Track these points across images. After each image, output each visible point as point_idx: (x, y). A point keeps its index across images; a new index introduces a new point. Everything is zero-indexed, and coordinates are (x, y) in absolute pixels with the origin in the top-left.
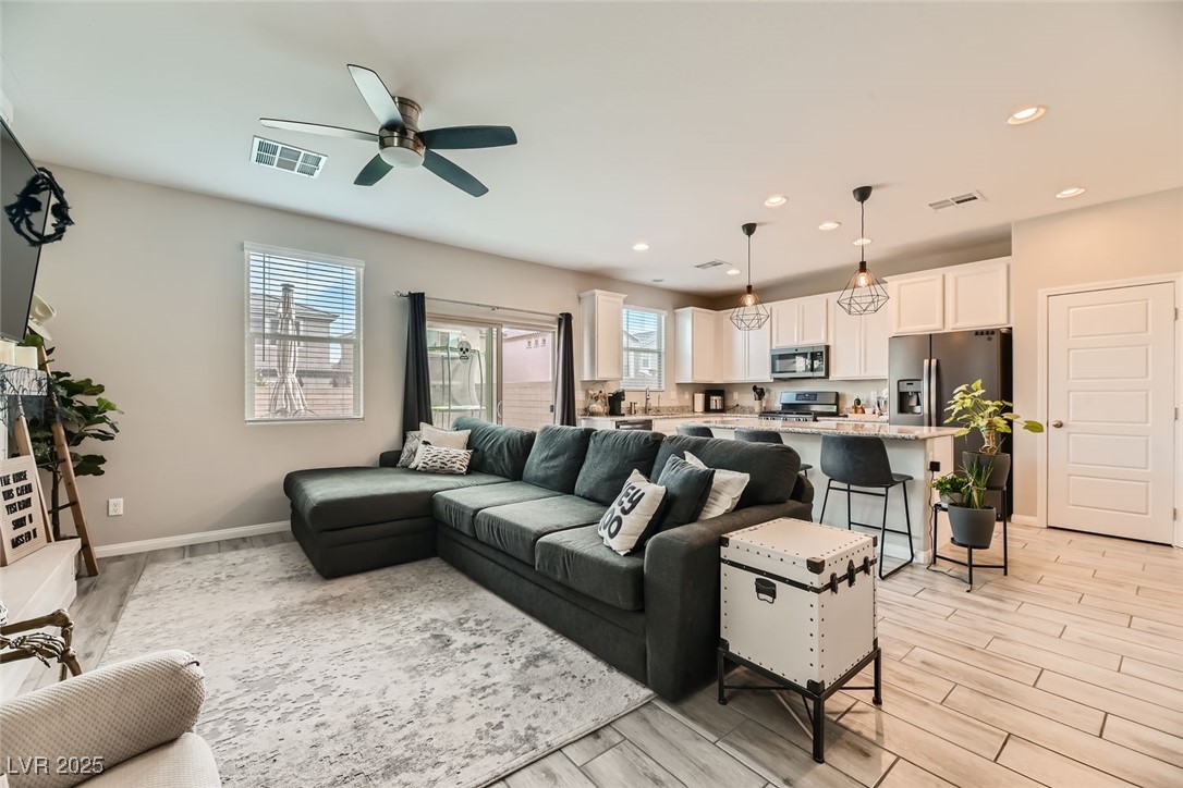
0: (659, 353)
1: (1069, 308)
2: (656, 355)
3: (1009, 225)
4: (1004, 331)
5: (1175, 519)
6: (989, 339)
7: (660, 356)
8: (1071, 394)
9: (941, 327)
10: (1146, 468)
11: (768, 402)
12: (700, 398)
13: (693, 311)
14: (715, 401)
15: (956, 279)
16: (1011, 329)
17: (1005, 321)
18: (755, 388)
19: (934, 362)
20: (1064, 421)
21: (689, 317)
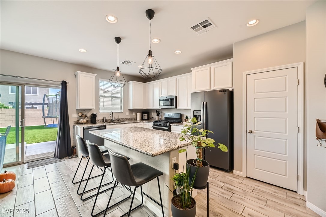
0: (121, 98)
1: (255, 80)
2: (120, 99)
3: (232, 45)
4: (231, 90)
5: (298, 180)
6: (224, 94)
7: (121, 99)
8: (255, 118)
9: (209, 89)
10: (286, 154)
11: (161, 116)
12: (139, 115)
13: (133, 82)
14: (145, 116)
15: (214, 68)
16: (233, 89)
17: (231, 86)
18: (157, 111)
19: (205, 103)
20: (253, 130)
21: (132, 84)
